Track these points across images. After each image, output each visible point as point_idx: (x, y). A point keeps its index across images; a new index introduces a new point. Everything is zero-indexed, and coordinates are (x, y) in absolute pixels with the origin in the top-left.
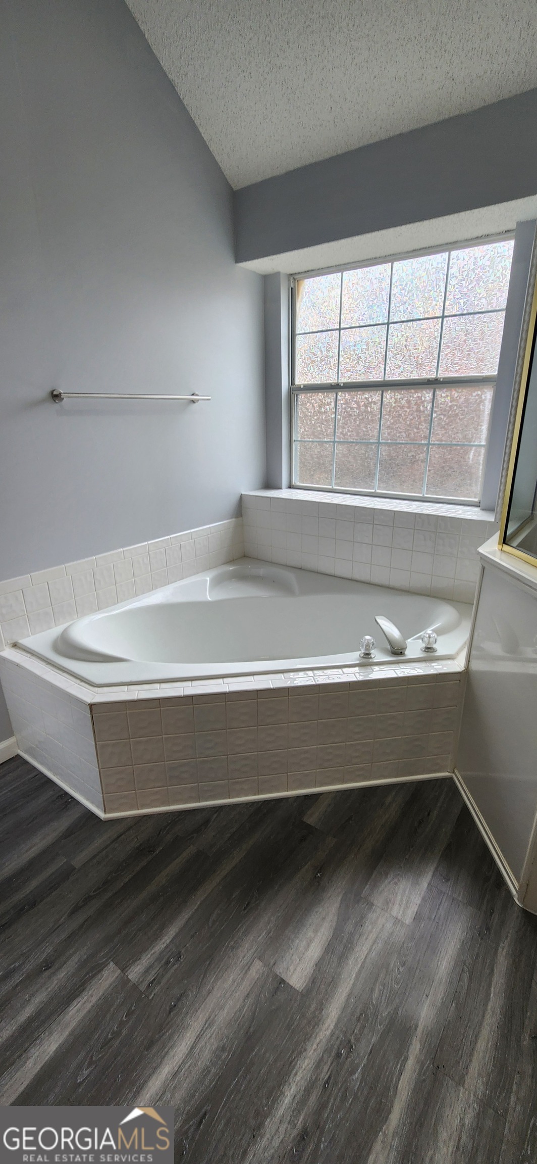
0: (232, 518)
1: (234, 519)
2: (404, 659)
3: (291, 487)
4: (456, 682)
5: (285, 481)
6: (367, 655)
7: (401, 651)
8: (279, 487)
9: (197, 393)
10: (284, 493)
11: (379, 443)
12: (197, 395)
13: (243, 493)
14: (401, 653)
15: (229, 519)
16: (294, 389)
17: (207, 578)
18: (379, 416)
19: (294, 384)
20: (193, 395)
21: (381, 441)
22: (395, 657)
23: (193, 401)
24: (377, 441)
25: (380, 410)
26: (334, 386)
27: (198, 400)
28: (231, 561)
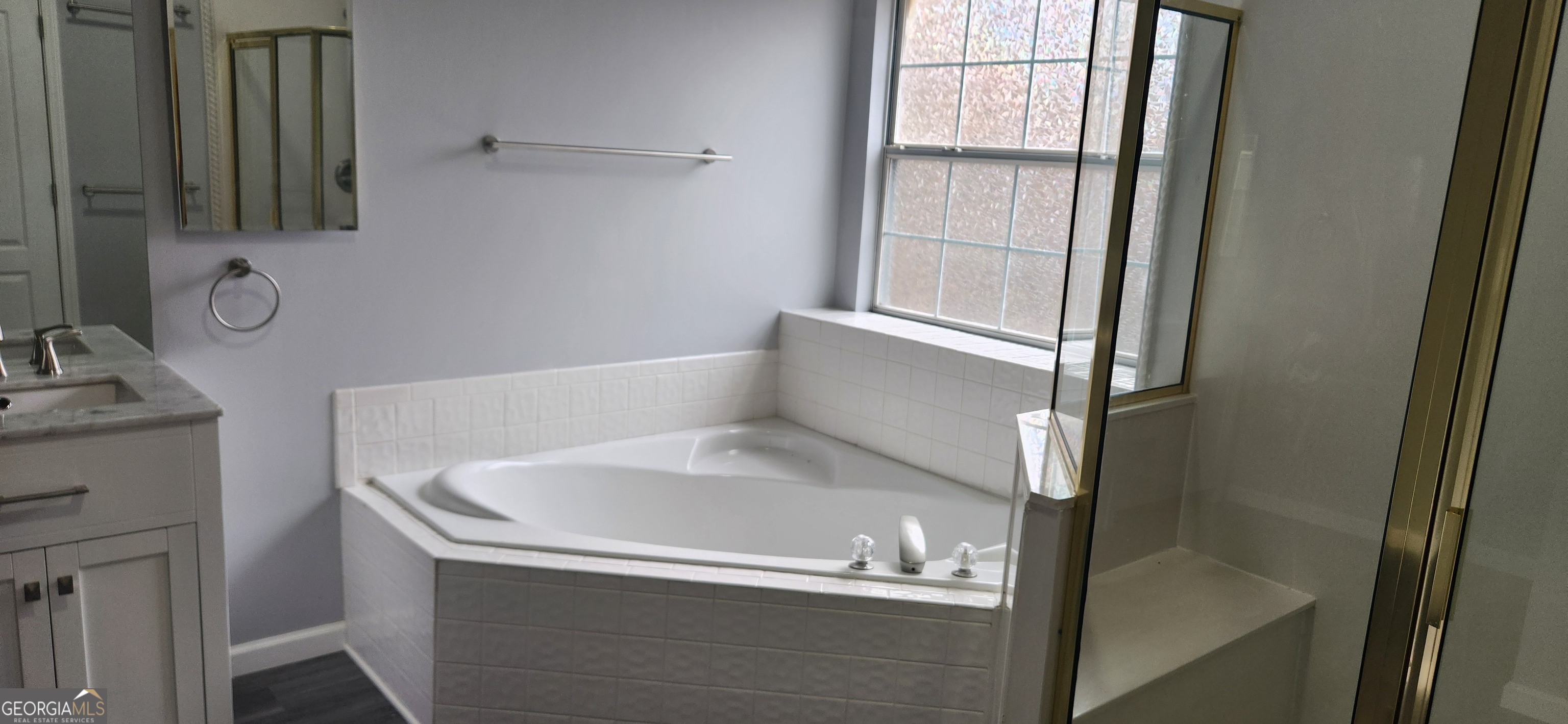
0: (758, 348)
1: (761, 351)
2: (912, 579)
3: (873, 309)
4: (984, 625)
5: (861, 297)
6: (861, 565)
7: (913, 566)
8: (850, 308)
9: (714, 149)
10: (859, 320)
11: (1008, 249)
12: (714, 153)
13: (786, 310)
14: (913, 569)
15: (753, 349)
16: (889, 152)
17: (698, 437)
18: (1010, 206)
19: (892, 143)
20: (705, 152)
21: (1011, 246)
22: (905, 574)
23: (706, 162)
24: (1006, 246)
25: (1011, 196)
26: (947, 151)
27: (713, 161)
28: (747, 419)
